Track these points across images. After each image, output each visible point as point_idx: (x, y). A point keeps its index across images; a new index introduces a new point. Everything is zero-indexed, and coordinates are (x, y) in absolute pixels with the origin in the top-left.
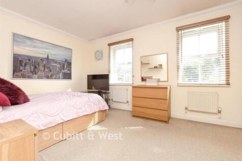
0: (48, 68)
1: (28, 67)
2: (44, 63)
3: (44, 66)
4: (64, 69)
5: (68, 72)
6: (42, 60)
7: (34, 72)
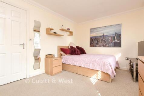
0: (104, 40)
1: (95, 42)
2: (102, 38)
3: (102, 40)
4: (114, 40)
5: (118, 41)
6: (101, 37)
7: (97, 44)
